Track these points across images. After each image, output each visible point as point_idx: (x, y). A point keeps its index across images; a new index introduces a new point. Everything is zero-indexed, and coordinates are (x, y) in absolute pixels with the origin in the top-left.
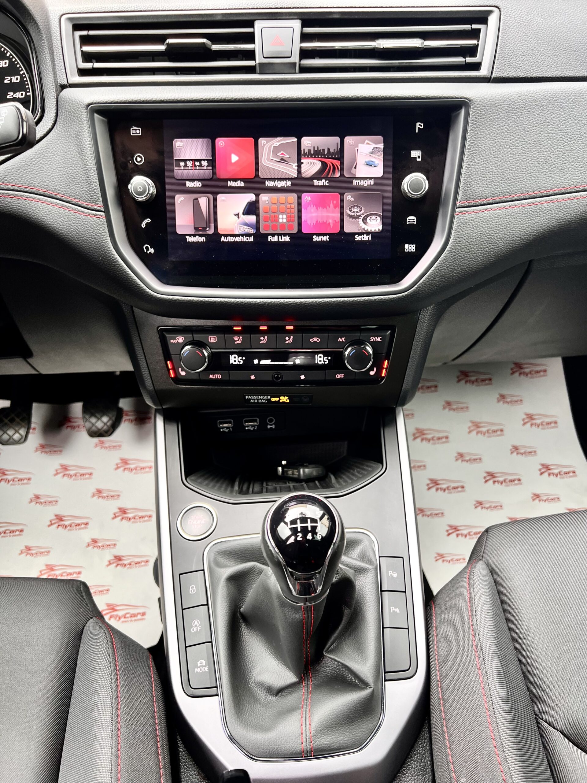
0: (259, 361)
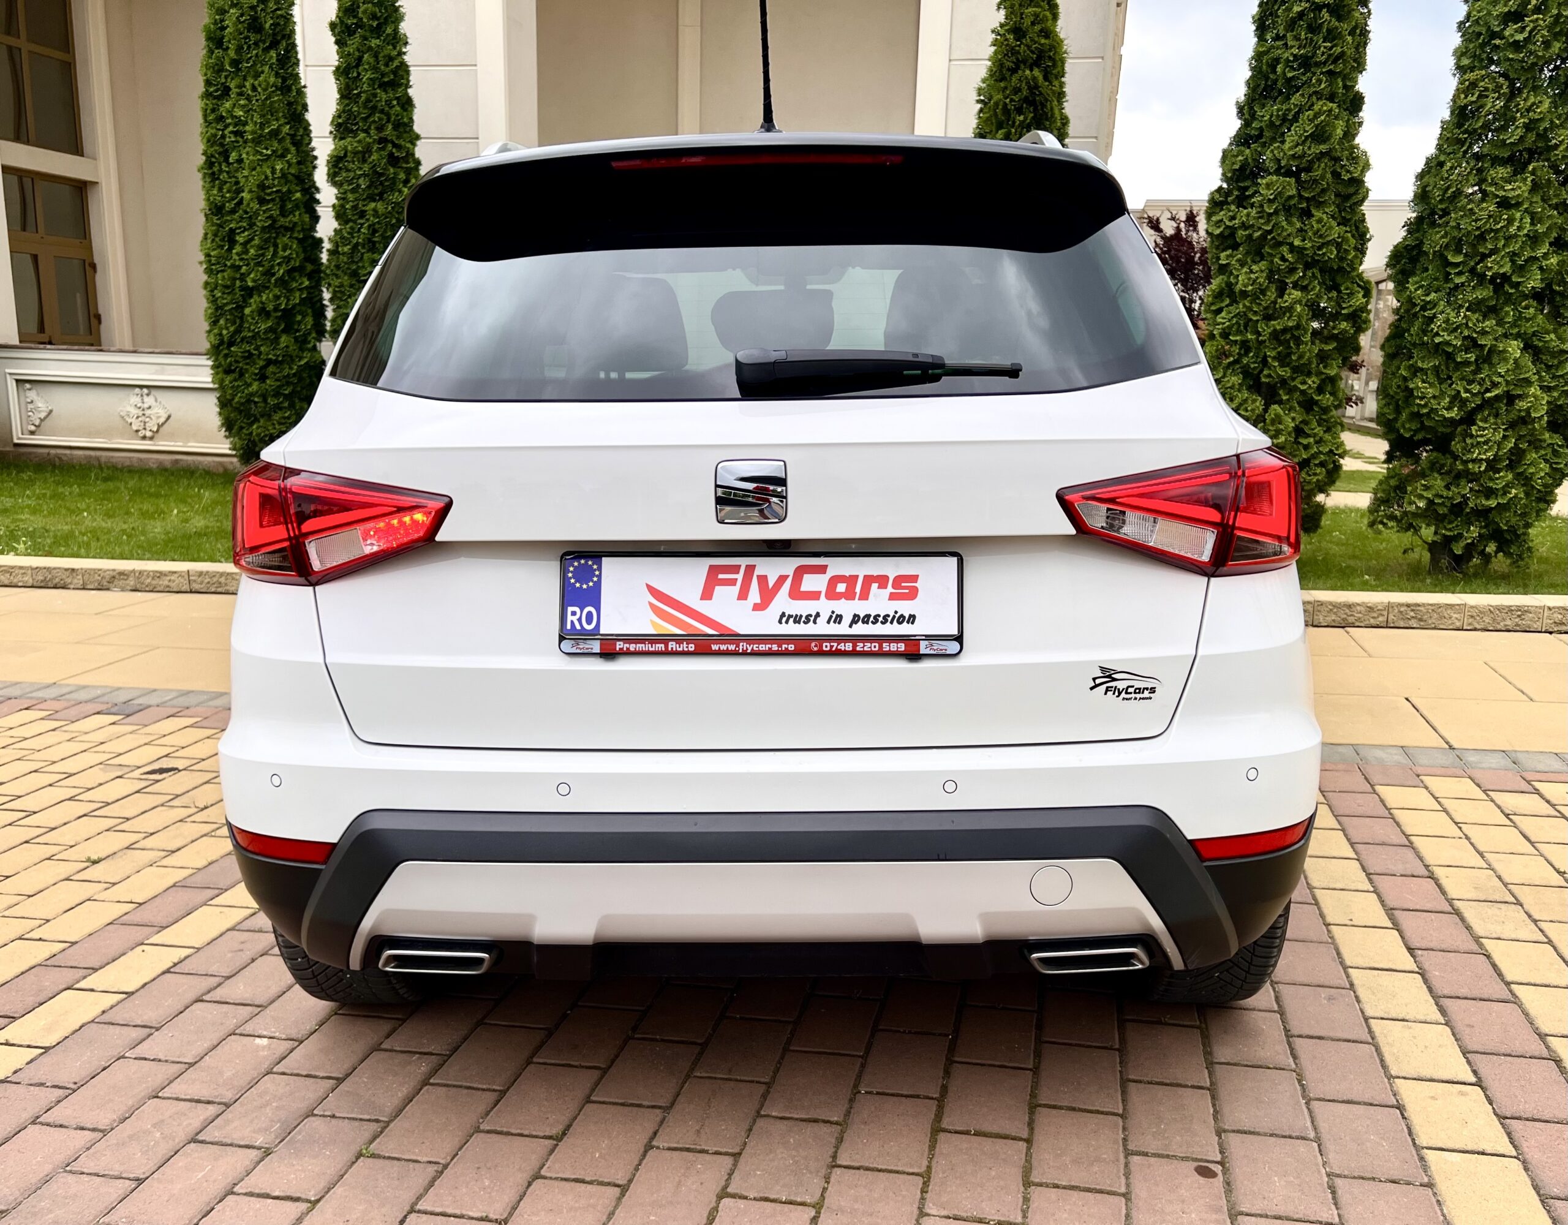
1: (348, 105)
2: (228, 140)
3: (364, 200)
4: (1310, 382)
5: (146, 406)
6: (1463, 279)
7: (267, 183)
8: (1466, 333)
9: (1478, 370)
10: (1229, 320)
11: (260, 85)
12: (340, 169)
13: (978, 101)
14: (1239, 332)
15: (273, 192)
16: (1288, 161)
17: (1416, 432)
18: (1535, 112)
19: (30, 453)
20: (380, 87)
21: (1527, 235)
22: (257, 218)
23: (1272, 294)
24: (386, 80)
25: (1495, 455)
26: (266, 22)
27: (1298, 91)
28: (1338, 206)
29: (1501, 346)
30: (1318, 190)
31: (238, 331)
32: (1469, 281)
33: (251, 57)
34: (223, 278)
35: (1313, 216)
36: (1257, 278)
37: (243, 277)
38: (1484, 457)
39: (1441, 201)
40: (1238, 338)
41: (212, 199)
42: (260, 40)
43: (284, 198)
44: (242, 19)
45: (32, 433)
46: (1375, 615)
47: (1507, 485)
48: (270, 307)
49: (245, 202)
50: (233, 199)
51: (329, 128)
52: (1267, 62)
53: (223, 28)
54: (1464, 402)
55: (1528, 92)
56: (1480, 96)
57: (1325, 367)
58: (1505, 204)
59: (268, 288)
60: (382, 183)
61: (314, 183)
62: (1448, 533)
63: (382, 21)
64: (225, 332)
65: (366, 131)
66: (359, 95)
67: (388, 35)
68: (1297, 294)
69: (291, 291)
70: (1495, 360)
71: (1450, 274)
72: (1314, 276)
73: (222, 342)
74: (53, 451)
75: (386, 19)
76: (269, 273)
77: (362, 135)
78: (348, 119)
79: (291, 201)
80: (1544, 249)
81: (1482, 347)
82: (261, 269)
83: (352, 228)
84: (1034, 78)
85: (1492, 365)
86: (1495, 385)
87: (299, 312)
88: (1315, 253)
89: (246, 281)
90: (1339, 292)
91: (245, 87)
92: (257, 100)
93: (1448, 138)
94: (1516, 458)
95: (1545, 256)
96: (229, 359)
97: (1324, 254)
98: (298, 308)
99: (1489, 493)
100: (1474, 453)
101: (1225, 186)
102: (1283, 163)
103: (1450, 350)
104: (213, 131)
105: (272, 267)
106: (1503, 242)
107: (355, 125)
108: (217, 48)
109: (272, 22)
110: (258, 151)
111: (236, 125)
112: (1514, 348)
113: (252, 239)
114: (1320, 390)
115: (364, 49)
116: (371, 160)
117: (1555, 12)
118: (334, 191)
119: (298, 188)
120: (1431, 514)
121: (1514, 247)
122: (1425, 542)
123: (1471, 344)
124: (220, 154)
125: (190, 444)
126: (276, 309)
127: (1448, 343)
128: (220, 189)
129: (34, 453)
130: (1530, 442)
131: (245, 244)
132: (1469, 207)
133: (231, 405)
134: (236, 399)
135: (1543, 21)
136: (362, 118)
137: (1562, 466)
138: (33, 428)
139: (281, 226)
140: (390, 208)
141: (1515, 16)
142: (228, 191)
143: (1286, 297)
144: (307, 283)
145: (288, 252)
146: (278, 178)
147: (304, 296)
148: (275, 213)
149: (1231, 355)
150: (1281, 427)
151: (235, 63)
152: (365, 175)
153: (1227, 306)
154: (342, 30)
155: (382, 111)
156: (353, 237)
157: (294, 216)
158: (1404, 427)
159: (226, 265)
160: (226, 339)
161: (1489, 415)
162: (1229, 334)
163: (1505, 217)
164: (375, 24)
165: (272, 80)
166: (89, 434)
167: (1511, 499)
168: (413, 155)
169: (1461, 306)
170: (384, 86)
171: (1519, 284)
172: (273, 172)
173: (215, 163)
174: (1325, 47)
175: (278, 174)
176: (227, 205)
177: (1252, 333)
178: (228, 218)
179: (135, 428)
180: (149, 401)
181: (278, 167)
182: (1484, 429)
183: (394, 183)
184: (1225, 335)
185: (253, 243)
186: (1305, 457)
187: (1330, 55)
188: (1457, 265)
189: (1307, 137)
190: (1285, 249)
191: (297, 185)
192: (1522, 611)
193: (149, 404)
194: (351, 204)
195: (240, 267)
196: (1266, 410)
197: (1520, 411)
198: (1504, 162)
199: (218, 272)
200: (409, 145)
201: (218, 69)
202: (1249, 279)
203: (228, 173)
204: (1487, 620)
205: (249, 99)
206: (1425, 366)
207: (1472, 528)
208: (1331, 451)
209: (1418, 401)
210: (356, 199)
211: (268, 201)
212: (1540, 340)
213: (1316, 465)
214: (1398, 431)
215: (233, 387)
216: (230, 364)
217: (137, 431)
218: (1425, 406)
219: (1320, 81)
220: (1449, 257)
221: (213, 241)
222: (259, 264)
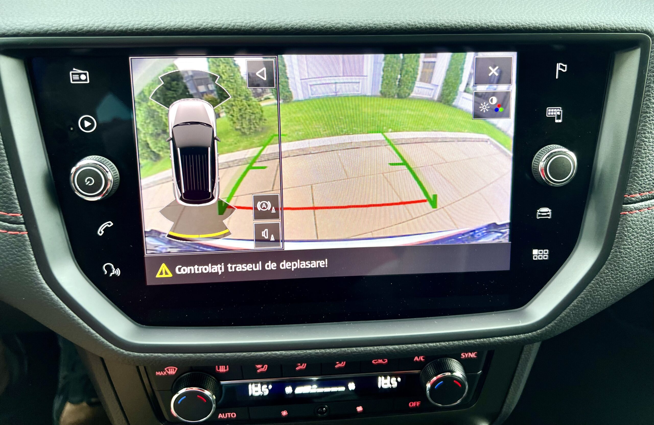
0: (294, 389)
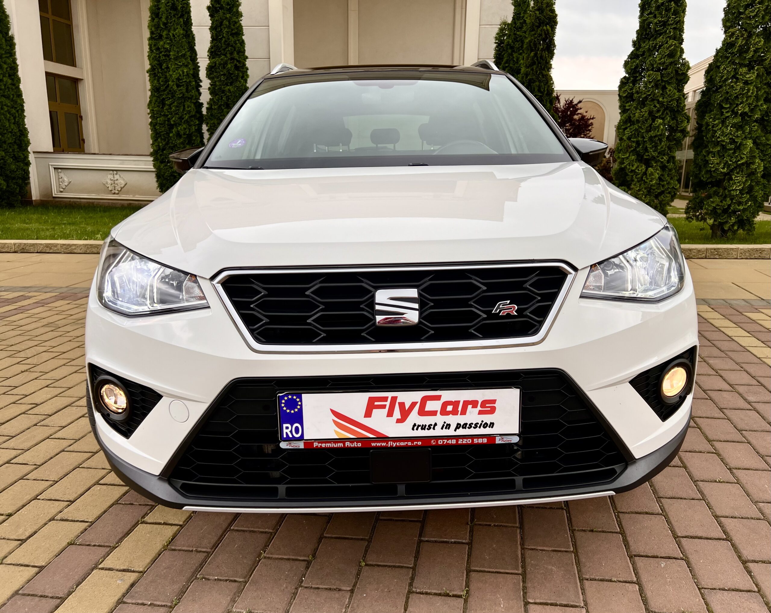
1: (216, 43)
2: (161, 58)
3: (224, 85)
4: (665, 158)
5: (115, 179)
6: (729, 114)
7: (180, 78)
8: (731, 137)
9: (734, 153)
10: (631, 132)
11: (176, 34)
12: (213, 71)
13: (496, 43)
14: (635, 137)
15: (183, 82)
16: (657, 65)
17: (708, 178)
18: (758, 45)
19: (61, 201)
20: (231, 35)
21: (755, 96)
22: (175, 93)
23: (650, 121)
24: (234, 32)
25: (743, 188)
26: (178, 6)
27: (660, 36)
28: (677, 84)
29: (744, 142)
30: (669, 78)
31: (167, 144)
32: (731, 115)
33: (172, 22)
34: (160, 120)
35: (667, 88)
36: (644, 114)
37: (169, 120)
38: (738, 188)
39: (719, 82)
40: (635, 140)
41: (154, 85)
42: (176, 14)
43: (188, 84)
44: (168, 5)
45: (61, 192)
46: (701, 253)
47: (747, 200)
48: (182, 133)
49: (170, 87)
50: (164, 85)
51: (207, 54)
52: (647, 24)
53: (159, 9)
54: (729, 165)
55: (755, 37)
56: (736, 39)
57: (670, 152)
58: (746, 83)
59: (180, 125)
60: (232, 78)
61: (199, 78)
62: (722, 221)
63: (231, 6)
64: (161, 144)
65: (225, 55)
66: (221, 39)
67: (234, 12)
68: (660, 121)
69: (190, 126)
70: (742, 148)
71: (724, 112)
72: (667, 114)
73: (159, 149)
74: (72, 200)
75: (233, 5)
76: (181, 118)
77: (223, 57)
78: (216, 49)
79: (191, 86)
80: (762, 102)
81: (737, 142)
82: (177, 116)
83: (218, 98)
84: (547, 30)
85: (740, 150)
86: (742, 158)
87: (195, 136)
88: (668, 104)
89: (170, 122)
90: (677, 120)
91: (169, 35)
92: (175, 41)
93: (721, 56)
94: (750, 189)
95: (762, 105)
96: (162, 157)
97: (672, 104)
98: (194, 134)
99: (740, 203)
100: (734, 187)
101: (627, 75)
102: (655, 66)
103: (724, 144)
104: (155, 55)
105: (182, 115)
106: (746, 99)
107: (219, 52)
108: (156, 17)
109: (181, 6)
110: (176, 64)
111: (165, 52)
112: (750, 143)
113: (174, 102)
114: (668, 162)
115: (224, 18)
116: (227, 67)
117: (767, 4)
118: (209, 81)
119: (193, 80)
120: (714, 213)
121: (750, 101)
122: (709, 225)
123: (733, 141)
124: (158, 65)
125: (136, 196)
126: (184, 134)
127: (723, 141)
128: (158, 81)
129: (63, 201)
130: (756, 182)
131: (170, 105)
132: (732, 84)
133: (163, 177)
134: (166, 174)
135: (762, 7)
136: (223, 49)
137: (767, 192)
138: (62, 190)
139: (186, 97)
140: (236, 89)
141: (750, 5)
142: (162, 81)
143: (656, 122)
144: (197, 122)
145: (190, 108)
146: (186, 75)
147: (196, 128)
148: (184, 91)
149: (632, 147)
150: (653, 177)
151: (165, 24)
152: (224, 75)
153: (629, 126)
154: (212, 10)
155: (232, 46)
156: (219, 102)
157: (192, 92)
158: (703, 177)
159: (161, 114)
160: (161, 147)
161: (739, 171)
162: (631, 138)
163: (746, 88)
164: (228, 7)
165: (182, 32)
166: (89, 192)
167: (748, 206)
168: (245, 65)
169: (728, 126)
170: (232, 35)
171: (751, 116)
172: (183, 72)
173: (155, 69)
174: (673, 18)
175: (185, 74)
176: (162, 87)
177: (641, 138)
178: (162, 93)
179: (110, 189)
180: (117, 177)
181: (185, 71)
182: (738, 177)
183: (237, 78)
184: (629, 138)
185: (174, 104)
186: (662, 189)
187: (675, 21)
188: (726, 108)
189: (666, 55)
190: (656, 102)
191: (193, 78)
192: (762, 251)
193: (117, 178)
194: (218, 87)
195: (167, 115)
196: (647, 170)
197: (752, 169)
198: (745, 66)
199: (157, 118)
200: (243, 61)
201: (157, 27)
202: (640, 115)
203: (162, 73)
204: (747, 254)
205: (171, 40)
206: (714, 150)
207: (732, 219)
208: (673, 187)
209: (710, 165)
210: (220, 85)
211: (181, 86)
212: (759, 140)
213: (667, 193)
214: (700, 178)
215: (164, 169)
216: (163, 159)
217: (111, 190)
218: (713, 167)
219: (670, 32)
220: (723, 105)
221: (155, 104)
222: (177, 114)
